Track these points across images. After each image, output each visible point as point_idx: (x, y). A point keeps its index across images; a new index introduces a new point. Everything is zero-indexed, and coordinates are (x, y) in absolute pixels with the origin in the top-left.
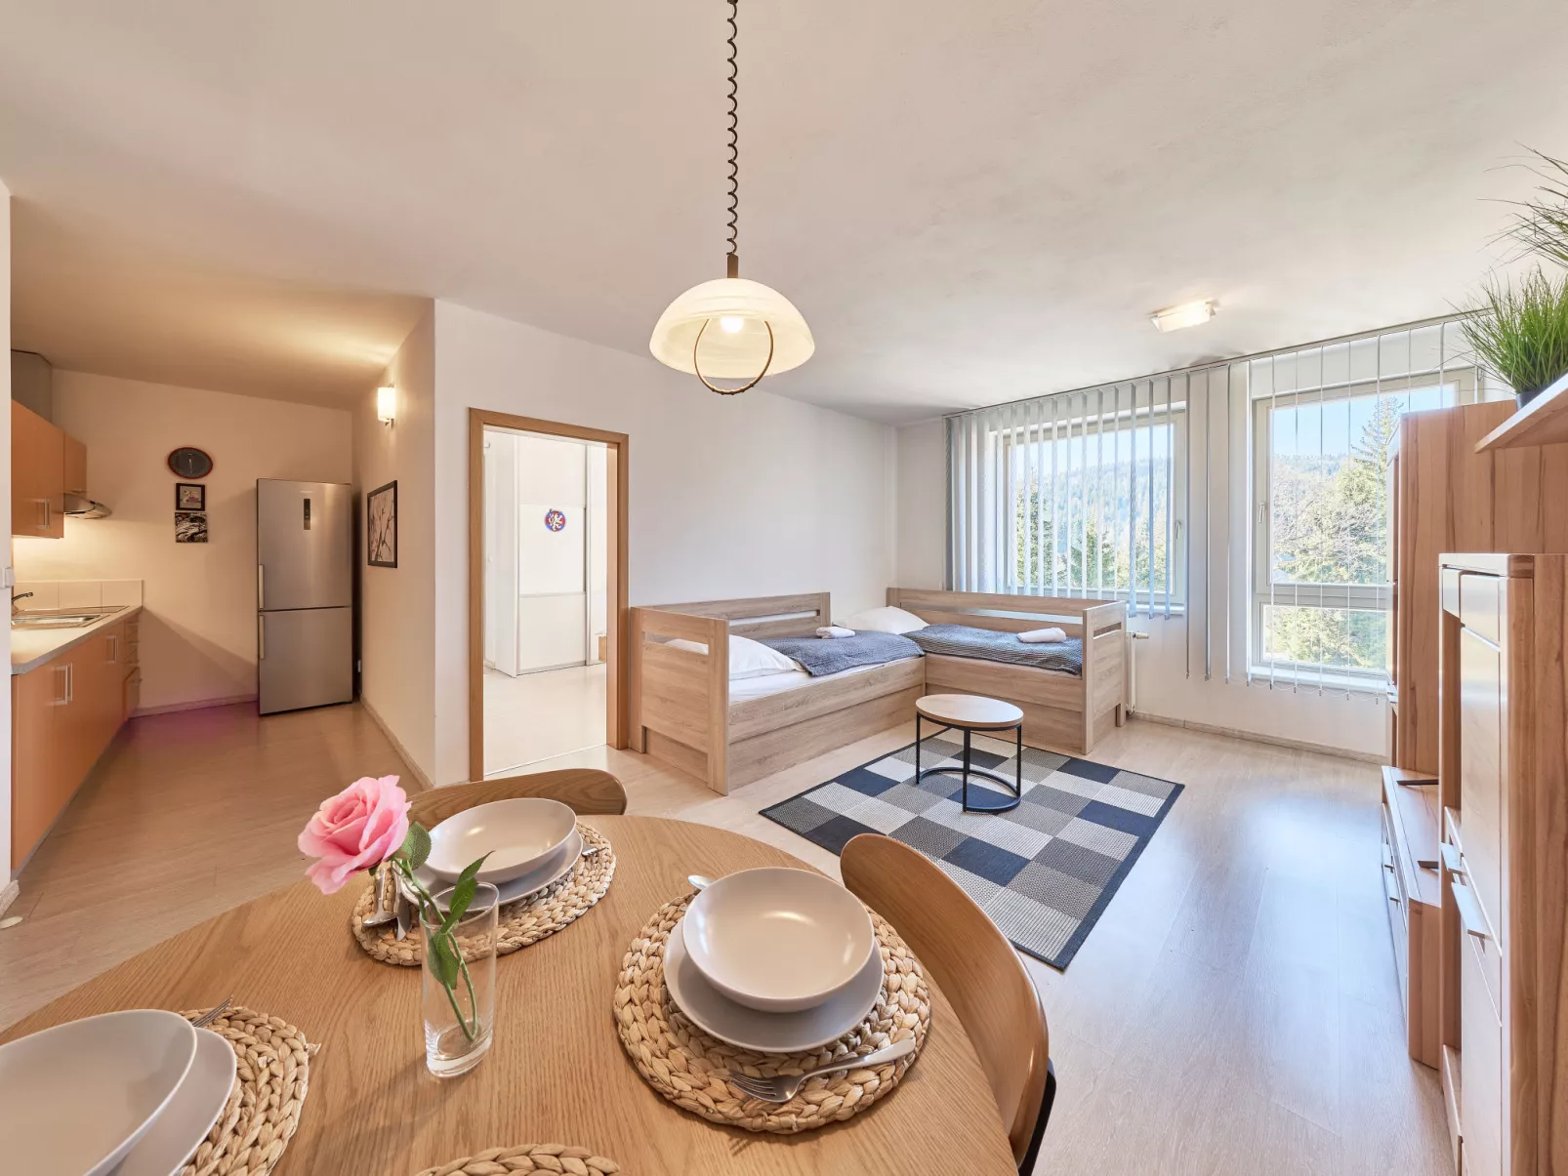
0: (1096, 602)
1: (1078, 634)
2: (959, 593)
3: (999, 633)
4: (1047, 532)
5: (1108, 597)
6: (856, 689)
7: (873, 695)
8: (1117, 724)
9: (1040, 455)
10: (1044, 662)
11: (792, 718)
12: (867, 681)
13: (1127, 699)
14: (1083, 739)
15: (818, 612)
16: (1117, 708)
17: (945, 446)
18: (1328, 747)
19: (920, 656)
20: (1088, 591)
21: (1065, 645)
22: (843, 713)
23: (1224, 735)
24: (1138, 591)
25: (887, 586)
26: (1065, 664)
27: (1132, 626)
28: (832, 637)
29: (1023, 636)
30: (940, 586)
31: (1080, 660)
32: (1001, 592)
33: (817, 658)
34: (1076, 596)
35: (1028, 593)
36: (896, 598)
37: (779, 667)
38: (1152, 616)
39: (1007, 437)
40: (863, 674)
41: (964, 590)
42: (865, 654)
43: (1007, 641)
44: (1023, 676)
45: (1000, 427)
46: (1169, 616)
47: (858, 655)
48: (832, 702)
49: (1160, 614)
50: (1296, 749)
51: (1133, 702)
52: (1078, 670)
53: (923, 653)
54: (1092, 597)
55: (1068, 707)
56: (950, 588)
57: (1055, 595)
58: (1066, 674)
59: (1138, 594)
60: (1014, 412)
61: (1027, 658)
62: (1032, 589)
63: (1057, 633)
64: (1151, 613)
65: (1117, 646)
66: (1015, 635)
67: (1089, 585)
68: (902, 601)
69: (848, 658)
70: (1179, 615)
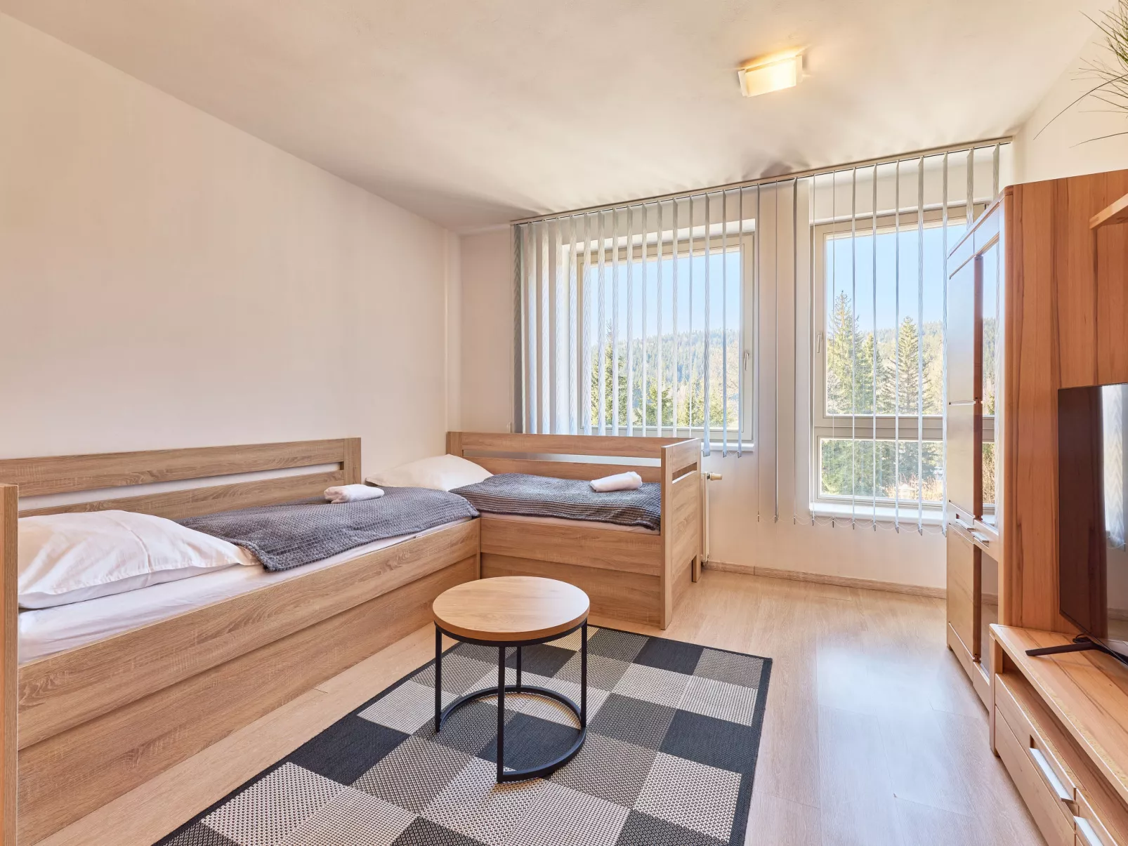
0: (671, 440)
1: (655, 478)
2: (529, 435)
3: (570, 482)
4: (622, 387)
5: (682, 435)
6: (362, 580)
7: (395, 583)
8: (693, 580)
9: (615, 276)
10: (616, 516)
11: (216, 655)
12: (385, 563)
13: (702, 551)
14: (662, 610)
15: (341, 465)
16: (693, 563)
17: (514, 257)
18: (877, 582)
19: (473, 517)
20: (663, 430)
21: (641, 492)
22: (336, 622)
23: (790, 579)
24: (712, 428)
25: (447, 431)
26: (641, 516)
27: (708, 466)
28: (345, 501)
29: (597, 483)
30: (508, 427)
31: (659, 511)
32: (575, 433)
33: (291, 538)
34: (652, 435)
35: (603, 433)
36: (458, 444)
37: (198, 562)
38: (725, 453)
39: (580, 255)
40: (377, 553)
41: (535, 432)
42: (386, 523)
43: (578, 492)
44: (594, 536)
45: (573, 239)
46: (742, 453)
47: (371, 526)
48: (318, 606)
49: (733, 452)
50: (852, 587)
51: (707, 552)
52: (656, 524)
53: (477, 513)
54: (667, 435)
55: (645, 571)
56: (519, 429)
57: (631, 435)
58: (643, 530)
59: (711, 431)
60: (588, 221)
61: (599, 512)
62: (607, 429)
63: (631, 478)
64: (724, 451)
65: (693, 489)
66: (586, 483)
67: (664, 423)
68: (464, 447)
69: (352, 533)
70: (749, 452)
